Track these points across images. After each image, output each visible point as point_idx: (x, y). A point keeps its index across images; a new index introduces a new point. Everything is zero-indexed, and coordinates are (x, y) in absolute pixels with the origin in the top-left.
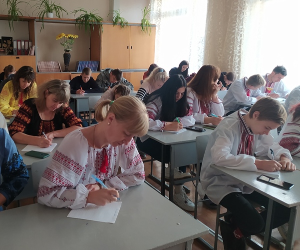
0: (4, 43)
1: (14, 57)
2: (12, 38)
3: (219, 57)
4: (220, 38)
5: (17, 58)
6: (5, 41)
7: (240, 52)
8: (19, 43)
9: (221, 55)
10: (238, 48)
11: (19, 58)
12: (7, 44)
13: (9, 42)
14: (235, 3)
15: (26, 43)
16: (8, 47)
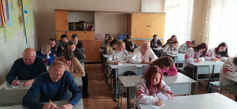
0: (80, 24)
1: (83, 32)
2: (84, 21)
3: (198, 34)
4: (199, 22)
6: (81, 23)
7: (208, 32)
8: (87, 24)
9: (199, 32)
11: (86, 32)
12: (82, 25)
13: (83, 24)
14: (207, 2)
15: (91, 24)
16: (82, 27)
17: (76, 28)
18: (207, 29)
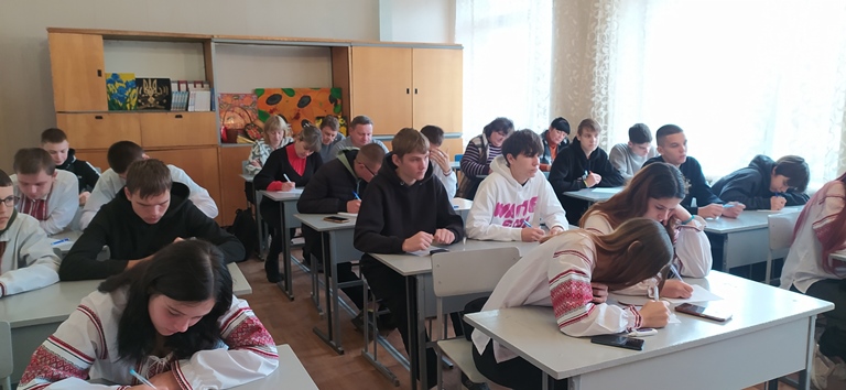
5: (177, 117)
7: (606, 99)
10: (603, 92)
18: (600, 92)
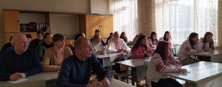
0: (31, 25)
2: (35, 23)
12: (33, 26)
15: (45, 25)
16: (33, 28)
17: (27, 29)
